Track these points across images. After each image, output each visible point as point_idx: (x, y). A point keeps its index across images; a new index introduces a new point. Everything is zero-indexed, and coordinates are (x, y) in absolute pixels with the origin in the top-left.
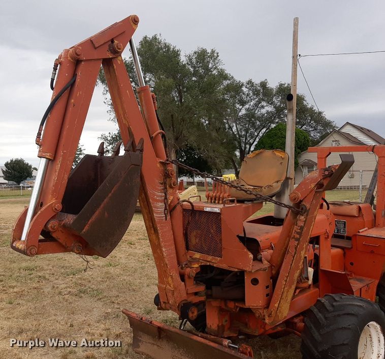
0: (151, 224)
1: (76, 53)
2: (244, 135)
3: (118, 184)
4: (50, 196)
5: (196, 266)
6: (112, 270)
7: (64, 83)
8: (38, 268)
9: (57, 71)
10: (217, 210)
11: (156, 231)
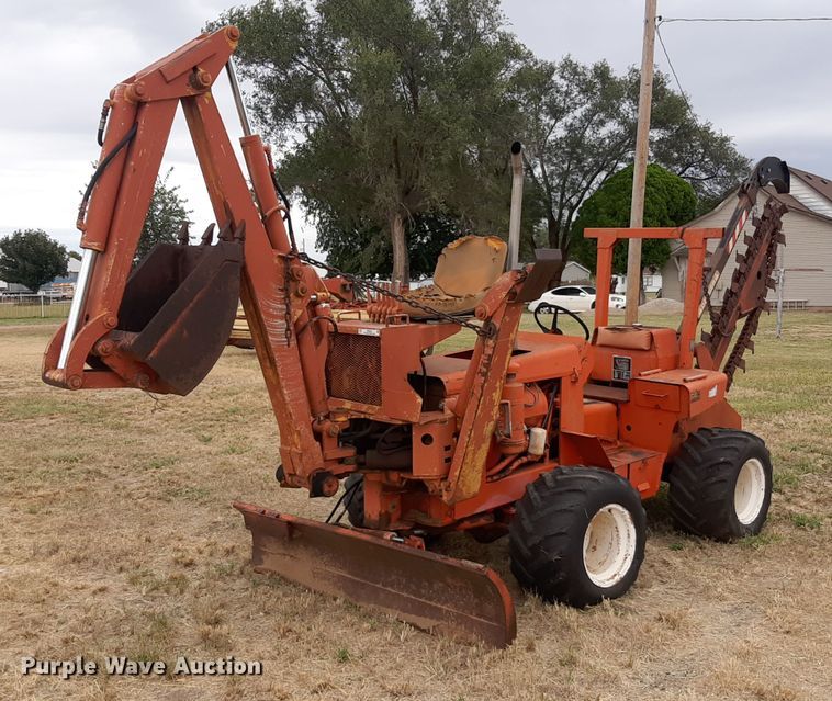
0: (265, 352)
1: (136, 93)
2: (558, 185)
3: (204, 290)
4: (100, 306)
5: (343, 419)
6: (234, 459)
7: (119, 137)
8: (85, 458)
9: (108, 118)
10: (376, 333)
11: (272, 362)
